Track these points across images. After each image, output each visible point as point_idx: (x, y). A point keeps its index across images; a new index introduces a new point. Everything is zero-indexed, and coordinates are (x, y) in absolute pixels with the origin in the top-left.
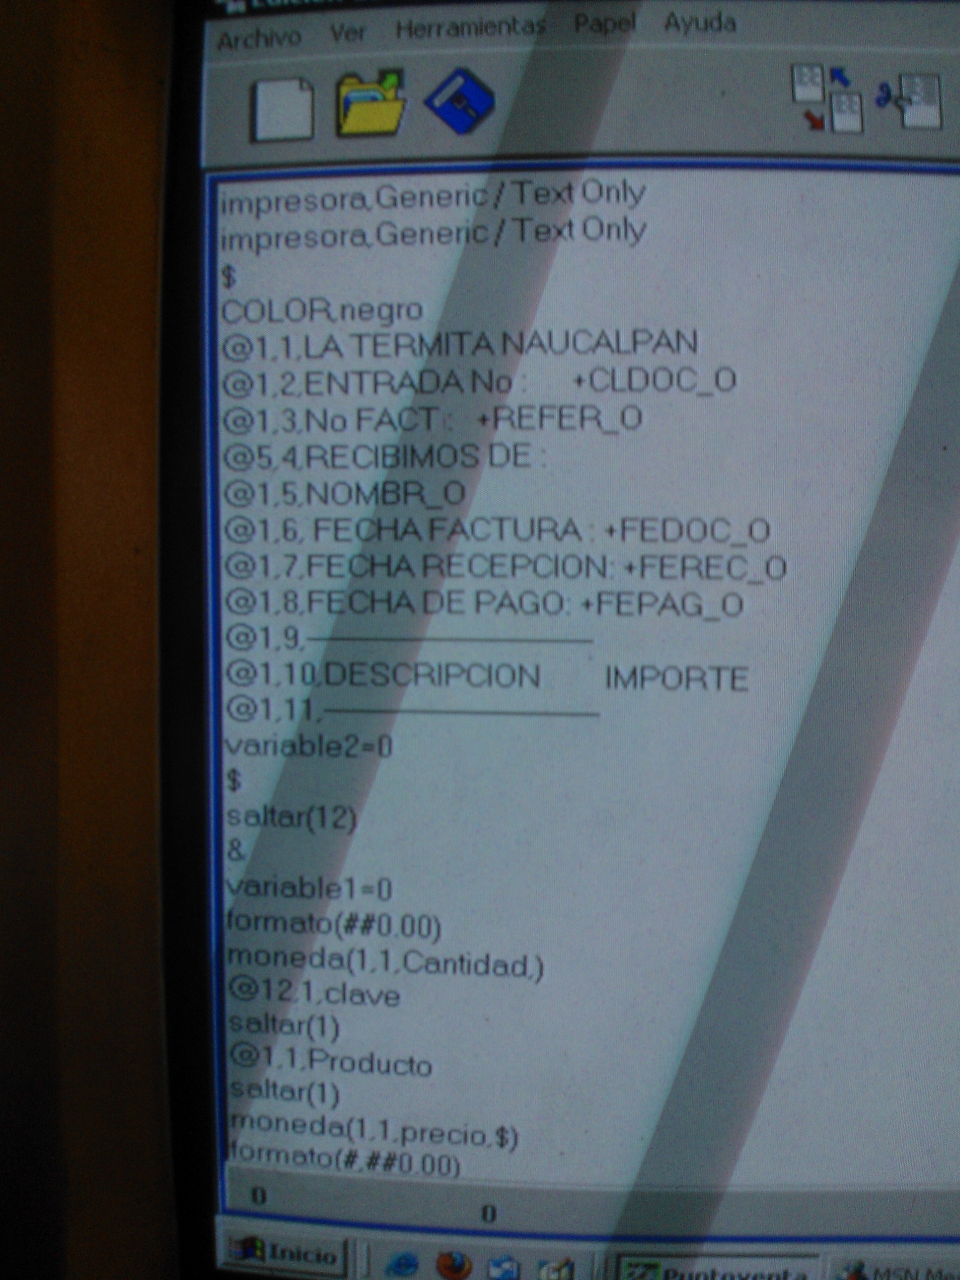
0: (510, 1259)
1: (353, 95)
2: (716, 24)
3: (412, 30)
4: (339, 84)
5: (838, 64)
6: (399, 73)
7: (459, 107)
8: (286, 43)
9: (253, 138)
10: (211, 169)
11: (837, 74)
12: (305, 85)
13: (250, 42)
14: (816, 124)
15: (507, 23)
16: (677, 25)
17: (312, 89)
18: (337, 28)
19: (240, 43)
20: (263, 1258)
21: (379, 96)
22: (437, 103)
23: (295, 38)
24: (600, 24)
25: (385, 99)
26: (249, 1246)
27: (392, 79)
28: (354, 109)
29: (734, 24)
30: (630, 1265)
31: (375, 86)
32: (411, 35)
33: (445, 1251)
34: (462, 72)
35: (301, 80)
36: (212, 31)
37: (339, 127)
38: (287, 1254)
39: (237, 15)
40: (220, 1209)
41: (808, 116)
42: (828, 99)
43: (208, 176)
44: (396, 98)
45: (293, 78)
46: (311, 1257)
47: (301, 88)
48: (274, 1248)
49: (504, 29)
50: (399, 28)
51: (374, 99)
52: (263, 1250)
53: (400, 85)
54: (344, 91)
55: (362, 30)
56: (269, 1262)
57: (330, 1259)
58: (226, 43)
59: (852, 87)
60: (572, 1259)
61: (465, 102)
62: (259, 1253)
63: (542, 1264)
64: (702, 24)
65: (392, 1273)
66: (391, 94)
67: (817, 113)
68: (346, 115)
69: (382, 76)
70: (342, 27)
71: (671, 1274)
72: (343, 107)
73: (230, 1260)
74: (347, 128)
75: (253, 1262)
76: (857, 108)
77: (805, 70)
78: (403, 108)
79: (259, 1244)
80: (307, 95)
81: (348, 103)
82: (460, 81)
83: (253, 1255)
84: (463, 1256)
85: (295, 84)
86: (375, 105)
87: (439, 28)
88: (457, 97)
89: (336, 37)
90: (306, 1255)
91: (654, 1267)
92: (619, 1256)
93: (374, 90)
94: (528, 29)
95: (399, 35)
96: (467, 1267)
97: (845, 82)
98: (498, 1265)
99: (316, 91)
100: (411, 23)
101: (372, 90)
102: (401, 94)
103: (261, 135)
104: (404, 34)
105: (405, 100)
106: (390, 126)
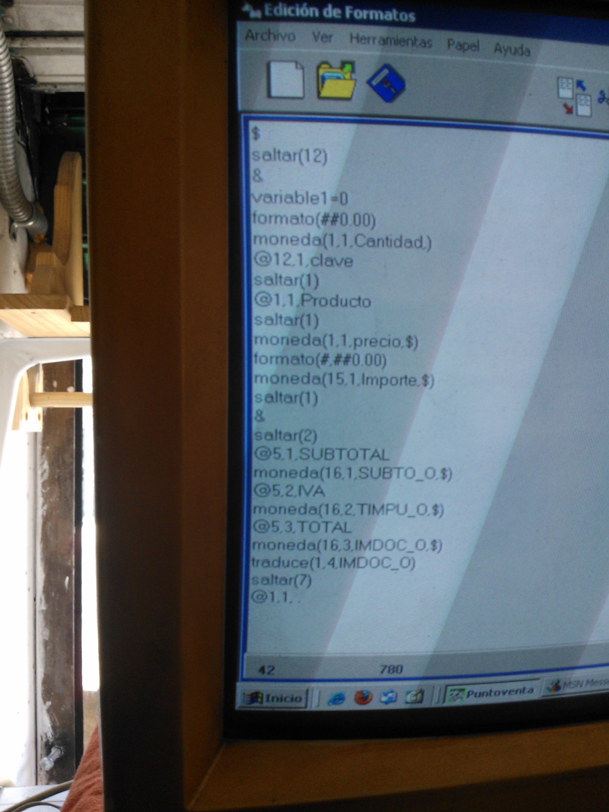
0: (392, 692)
1: (326, 74)
2: (520, 51)
3: (359, 39)
4: (318, 67)
5: (580, 78)
6: (352, 63)
7: (386, 86)
8: (286, 39)
9: (269, 95)
10: (245, 112)
11: (580, 84)
12: (299, 66)
13: (265, 37)
14: (569, 111)
15: (411, 39)
16: (500, 50)
17: (303, 68)
18: (316, 34)
19: (259, 37)
20: (262, 702)
21: (342, 77)
22: (374, 83)
23: (291, 37)
24: (461, 45)
25: (345, 79)
26: (254, 697)
27: (348, 67)
28: (328, 83)
29: (529, 52)
30: (452, 690)
31: (339, 71)
32: (358, 42)
33: (360, 690)
34: (386, 66)
35: (297, 63)
36: (242, 28)
37: (319, 93)
38: (275, 699)
39: (256, 20)
40: (240, 678)
41: (565, 106)
42: (575, 97)
43: (243, 115)
44: (351, 79)
45: (291, 61)
46: (288, 699)
47: (297, 67)
48: (268, 696)
49: (410, 42)
50: (352, 37)
51: (339, 78)
52: (262, 698)
53: (353, 71)
54: (321, 72)
55: (331, 36)
56: (265, 704)
57: (298, 699)
58: (250, 36)
59: (587, 92)
60: (423, 690)
61: (389, 84)
62: (259, 700)
63: (408, 693)
64: (513, 51)
65: (331, 704)
66: (348, 76)
67: (570, 104)
68: (322, 86)
69: (343, 64)
70: (319, 33)
71: (471, 693)
72: (321, 81)
73: (244, 705)
74: (324, 93)
75: (255, 704)
76: (589, 103)
77: (564, 80)
78: (355, 85)
79: (260, 695)
80: (300, 72)
81: (324, 79)
82: (386, 72)
83: (257, 701)
84: (368, 692)
85: (293, 65)
86: (340, 82)
87: (374, 39)
88: (385, 80)
89: (316, 38)
90: (285, 699)
91: (462, 690)
92: (447, 686)
93: (338, 72)
94: (423, 45)
95: (351, 41)
96: (370, 697)
97: (584, 89)
98: (386, 695)
99: (306, 70)
100: (358, 35)
101: (337, 73)
102: (354, 76)
103: (274, 93)
104: (354, 41)
105: (356, 80)
106: (347, 94)
